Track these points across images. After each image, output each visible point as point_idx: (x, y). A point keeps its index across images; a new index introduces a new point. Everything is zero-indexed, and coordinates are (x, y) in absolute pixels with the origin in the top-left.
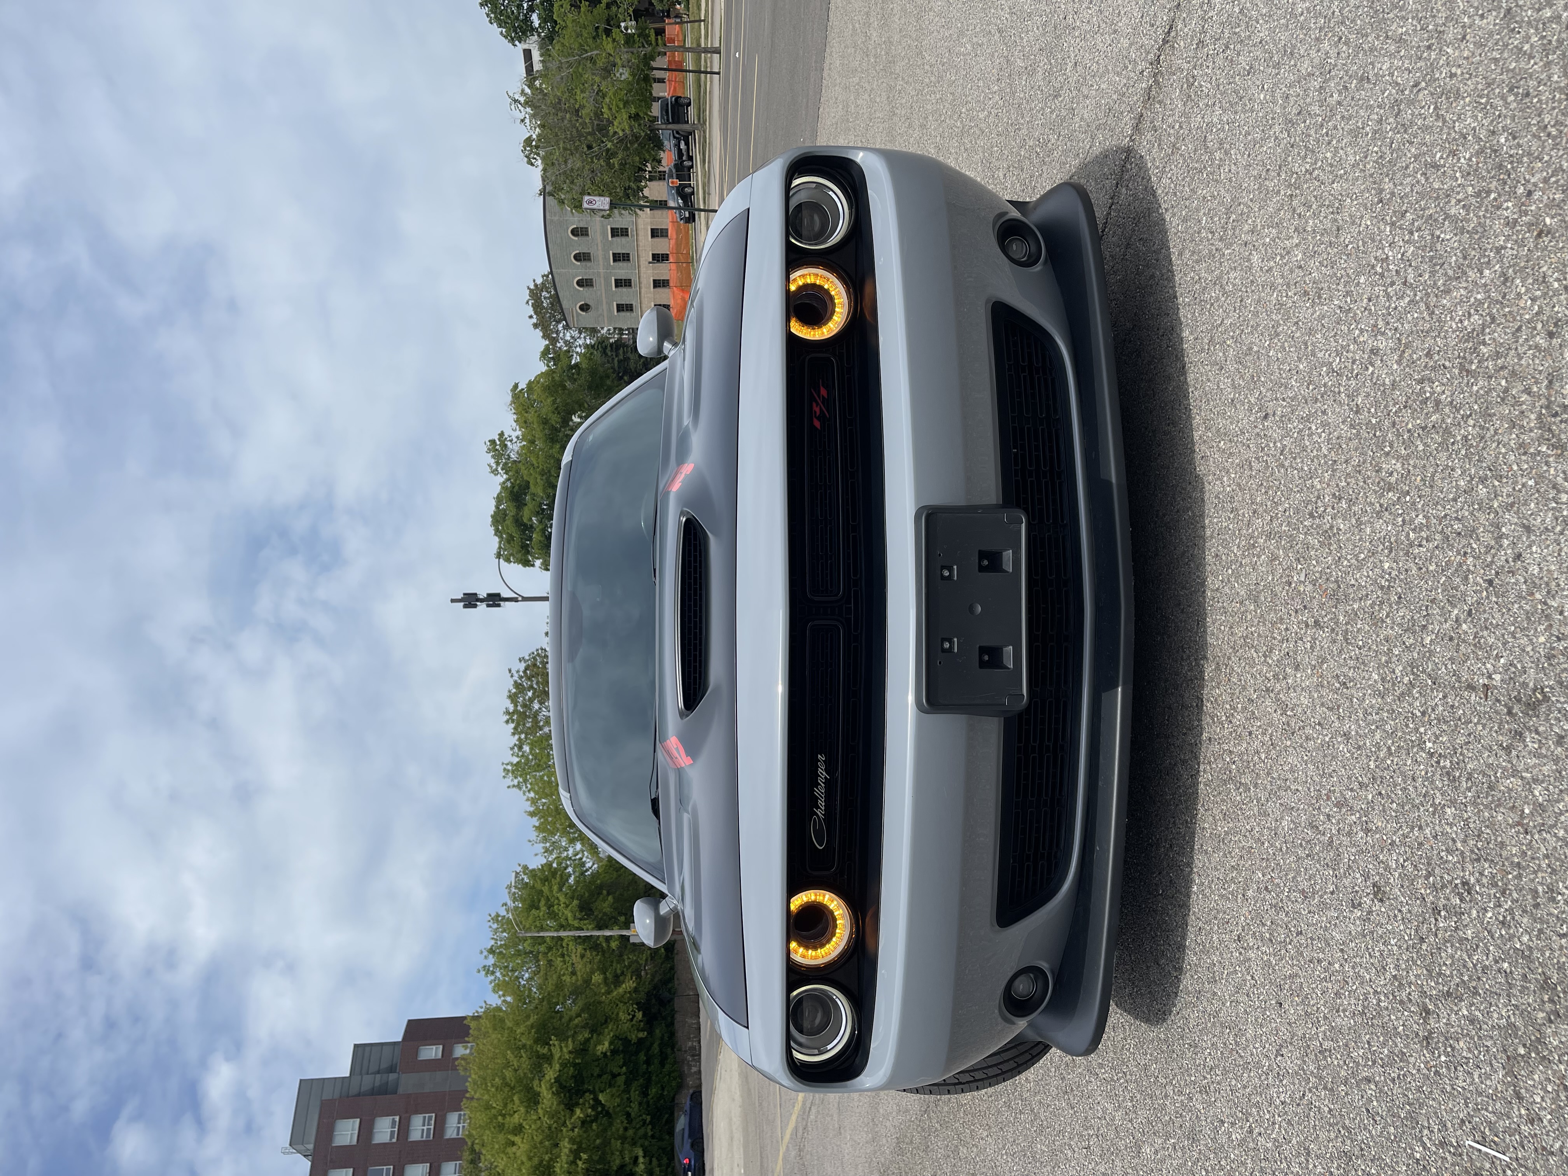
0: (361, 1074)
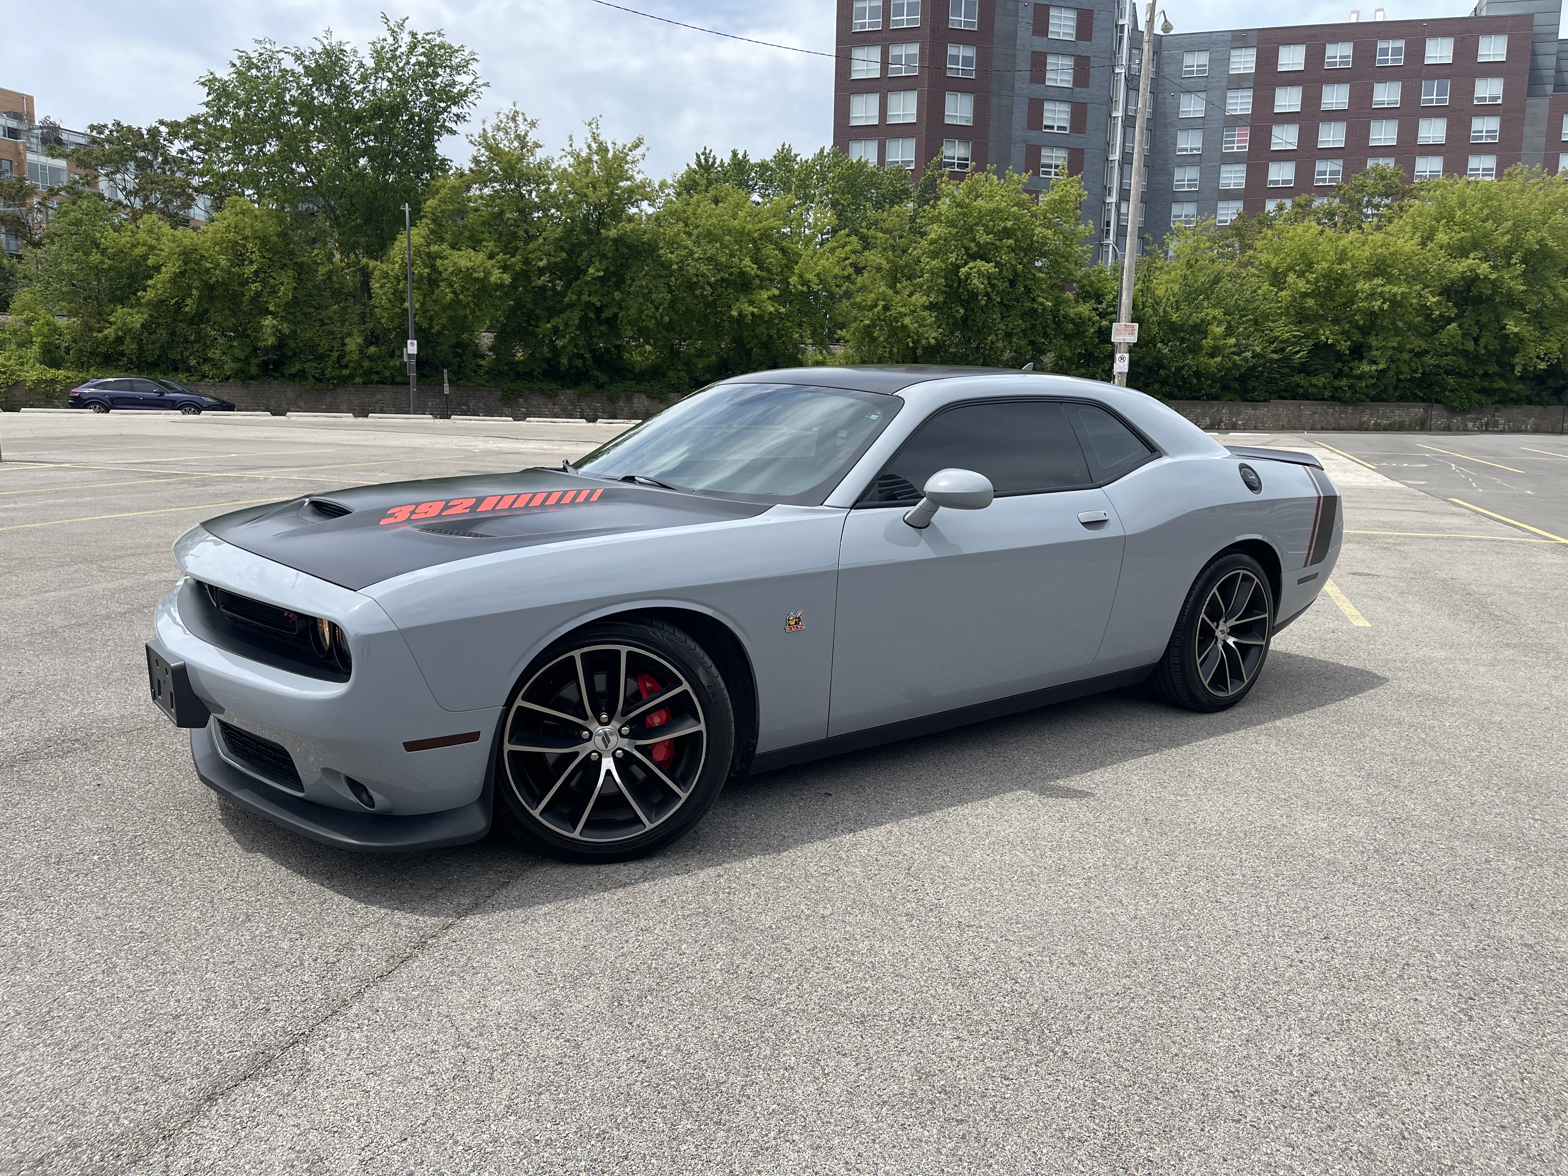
0: (1559, 52)
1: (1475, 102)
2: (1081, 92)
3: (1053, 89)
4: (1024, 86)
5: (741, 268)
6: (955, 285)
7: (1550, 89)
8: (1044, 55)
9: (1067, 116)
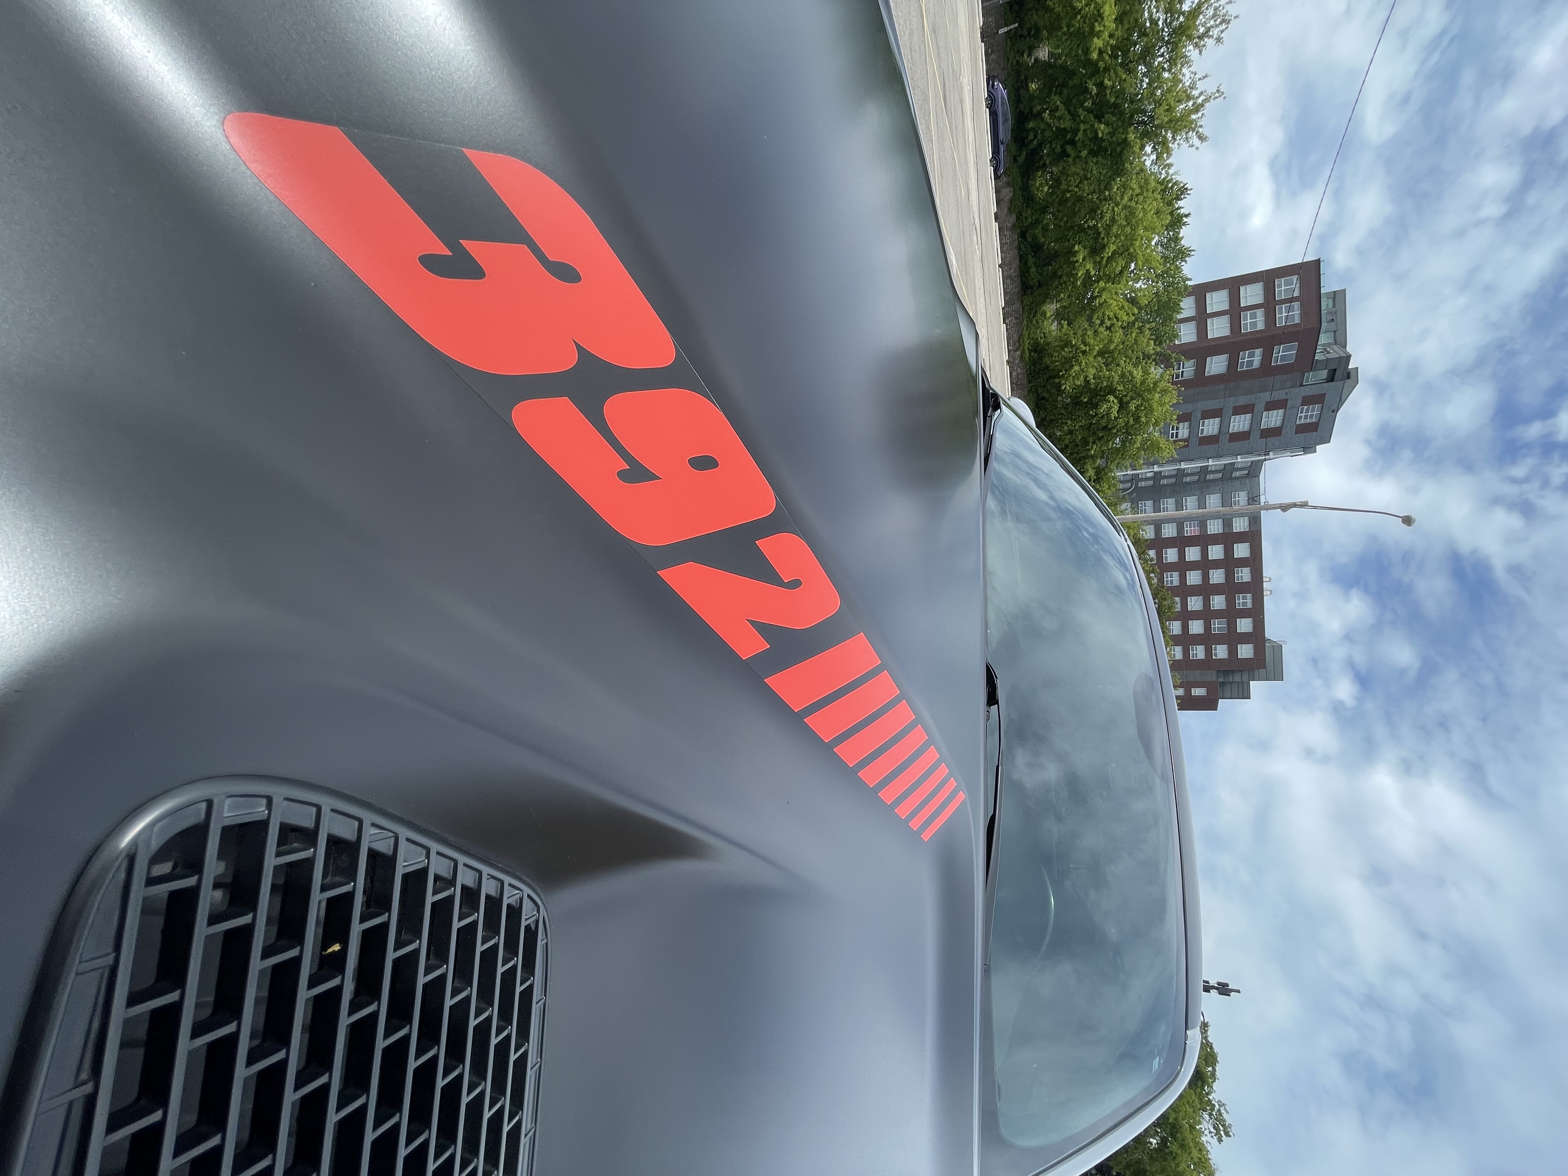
0: (1242, 682)
1: (1213, 646)
2: (1226, 439)
3: (1228, 422)
4: (1231, 403)
5: (1107, 244)
6: (1102, 394)
7: (1221, 680)
8: (1252, 412)
9: (1210, 433)
